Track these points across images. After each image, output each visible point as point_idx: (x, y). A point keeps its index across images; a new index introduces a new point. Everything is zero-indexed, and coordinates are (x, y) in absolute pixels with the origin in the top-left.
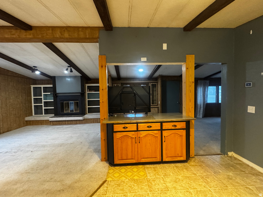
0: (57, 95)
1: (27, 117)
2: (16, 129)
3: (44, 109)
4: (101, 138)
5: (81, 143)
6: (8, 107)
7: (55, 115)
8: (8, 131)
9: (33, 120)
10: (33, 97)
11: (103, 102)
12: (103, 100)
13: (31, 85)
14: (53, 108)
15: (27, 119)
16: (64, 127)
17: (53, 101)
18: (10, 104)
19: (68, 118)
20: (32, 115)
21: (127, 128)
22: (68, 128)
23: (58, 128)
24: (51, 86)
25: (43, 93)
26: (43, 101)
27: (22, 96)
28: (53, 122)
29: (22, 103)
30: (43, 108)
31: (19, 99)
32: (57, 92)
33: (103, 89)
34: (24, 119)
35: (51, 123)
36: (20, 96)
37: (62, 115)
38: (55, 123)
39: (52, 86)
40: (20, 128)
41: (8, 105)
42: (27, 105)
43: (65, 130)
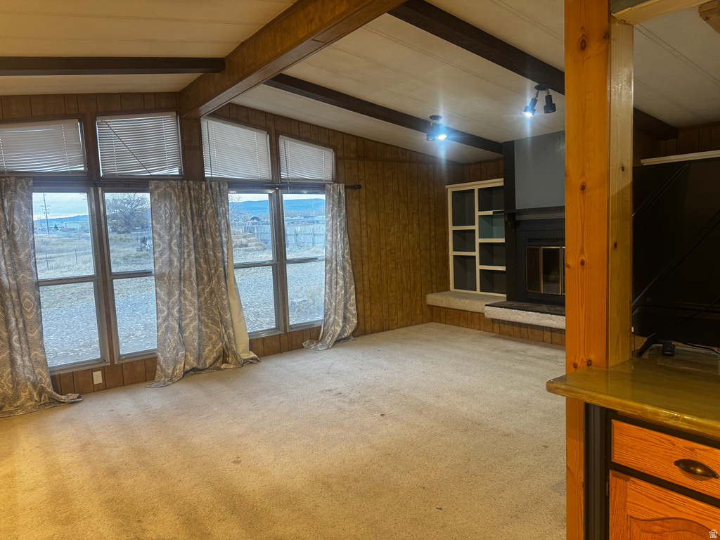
0: (518, 218)
1: (432, 293)
2: (401, 327)
3: (481, 270)
4: (568, 467)
5: (546, 447)
6: (383, 259)
7: (508, 299)
8: (382, 330)
9: (444, 305)
10: (451, 228)
11: (582, 263)
12: (582, 252)
13: (447, 187)
14: (503, 268)
15: (434, 299)
16: (530, 353)
17: (502, 240)
18: (388, 248)
19: (549, 318)
20: (448, 289)
21: (709, 473)
22: (539, 361)
23: (507, 351)
24: (499, 182)
25: (478, 213)
26: (478, 240)
27: (418, 225)
28: (502, 325)
29: (419, 247)
30: (479, 267)
31: (410, 235)
32: (518, 207)
33: (589, 184)
34: (425, 298)
35: (496, 325)
36: (415, 225)
37: (531, 301)
38: (506, 328)
39: (502, 184)
40: (412, 325)
41: (383, 252)
42: (433, 252)
43: (523, 367)
